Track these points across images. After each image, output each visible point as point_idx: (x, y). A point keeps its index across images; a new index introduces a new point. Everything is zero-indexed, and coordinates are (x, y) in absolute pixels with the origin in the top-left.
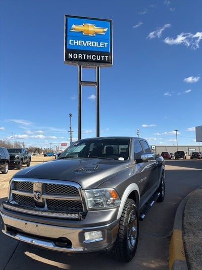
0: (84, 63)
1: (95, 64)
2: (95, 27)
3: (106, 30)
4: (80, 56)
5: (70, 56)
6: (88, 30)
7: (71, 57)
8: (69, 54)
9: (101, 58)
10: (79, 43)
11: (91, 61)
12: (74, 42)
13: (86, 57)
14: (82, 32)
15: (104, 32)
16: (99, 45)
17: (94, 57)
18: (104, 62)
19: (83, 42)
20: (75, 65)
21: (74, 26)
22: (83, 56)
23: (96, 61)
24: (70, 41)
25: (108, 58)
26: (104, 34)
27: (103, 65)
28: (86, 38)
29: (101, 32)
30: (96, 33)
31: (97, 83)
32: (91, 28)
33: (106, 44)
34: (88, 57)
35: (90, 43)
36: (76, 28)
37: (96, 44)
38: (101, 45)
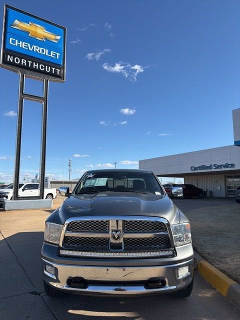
0: (28, 72)
1: (42, 75)
2: (45, 30)
3: (59, 38)
4: (24, 62)
5: (10, 58)
6: (36, 33)
7: (12, 61)
8: (9, 56)
9: (51, 70)
10: (23, 45)
11: (38, 71)
12: (17, 43)
13: (32, 64)
14: (28, 33)
15: (56, 40)
16: (49, 53)
17: (42, 67)
18: (55, 75)
19: (29, 45)
20: (16, 72)
21: (17, 22)
22: (27, 63)
23: (44, 73)
24: (11, 39)
25: (60, 72)
26: (56, 42)
27: (53, 78)
28: (33, 41)
29: (52, 39)
30: (46, 38)
31: (45, 100)
32: (40, 31)
33: (58, 54)
34: (34, 65)
35: (38, 49)
36: (19, 24)
37: (46, 52)
38: (52, 54)
